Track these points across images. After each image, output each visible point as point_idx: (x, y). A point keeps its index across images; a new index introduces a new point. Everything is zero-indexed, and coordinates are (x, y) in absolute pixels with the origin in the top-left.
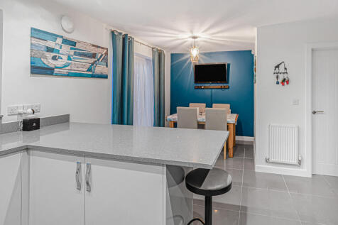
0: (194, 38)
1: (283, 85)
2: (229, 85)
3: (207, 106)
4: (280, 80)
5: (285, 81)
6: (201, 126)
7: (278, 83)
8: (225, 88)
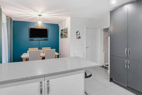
0: (40, 15)
1: (79, 39)
2: (48, 39)
3: (39, 49)
4: (78, 37)
5: (79, 37)
6: (43, 58)
7: (77, 38)
8: (46, 40)
